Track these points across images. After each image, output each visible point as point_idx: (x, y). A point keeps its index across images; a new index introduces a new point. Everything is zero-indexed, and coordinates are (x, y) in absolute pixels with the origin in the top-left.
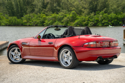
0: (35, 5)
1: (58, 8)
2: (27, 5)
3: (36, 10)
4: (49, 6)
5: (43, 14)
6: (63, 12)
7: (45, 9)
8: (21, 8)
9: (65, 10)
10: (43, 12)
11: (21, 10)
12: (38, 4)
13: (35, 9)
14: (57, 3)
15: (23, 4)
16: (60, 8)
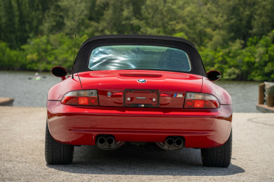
0: (66, 10)
2: (40, 7)
3: (69, 23)
4: (109, 14)
7: (98, 22)
8: (21, 16)
10: (89, 30)
11: (22, 23)
12: (77, 9)
13: (65, 21)
14: (131, 8)
15: (27, 5)
16: (142, 23)
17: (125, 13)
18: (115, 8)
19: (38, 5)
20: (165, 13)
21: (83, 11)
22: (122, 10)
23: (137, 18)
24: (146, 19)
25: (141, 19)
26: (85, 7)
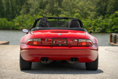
0: (30, 5)
2: (20, 4)
3: (32, 10)
4: (48, 6)
5: (40, 15)
6: (65, 14)
7: (43, 9)
8: (13, 7)
9: (67, 12)
10: (40, 13)
11: (13, 10)
12: (35, 4)
13: (30, 9)
14: (58, 3)
15: (15, 3)
16: (62, 9)
17: (55, 5)
18: (51, 3)
19: (19, 3)
20: (71, 5)
21: (37, 5)
23: (60, 8)
24: (64, 8)
25: (62, 8)
26: (38, 3)
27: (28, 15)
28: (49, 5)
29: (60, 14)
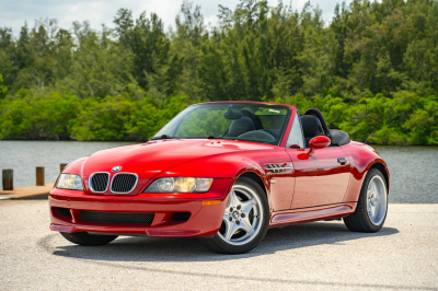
0: (306, 64)
1: (393, 74)
2: (275, 62)
3: (310, 81)
4: (358, 67)
5: (334, 96)
6: (415, 90)
7: (345, 77)
8: (252, 75)
9: (422, 84)
10: (334, 88)
11: (254, 83)
12: (319, 62)
13: (304, 78)
14: (388, 56)
15: (258, 61)
16: (403, 76)
17: (381, 64)
18: (368, 58)
19: (272, 61)
20: (433, 61)
21: (328, 64)
22: (377, 60)
23: (396, 69)
24: (410, 69)
25: (400, 71)
26: (331, 60)
27: (298, 95)
28: (362, 63)
29: (395, 90)
